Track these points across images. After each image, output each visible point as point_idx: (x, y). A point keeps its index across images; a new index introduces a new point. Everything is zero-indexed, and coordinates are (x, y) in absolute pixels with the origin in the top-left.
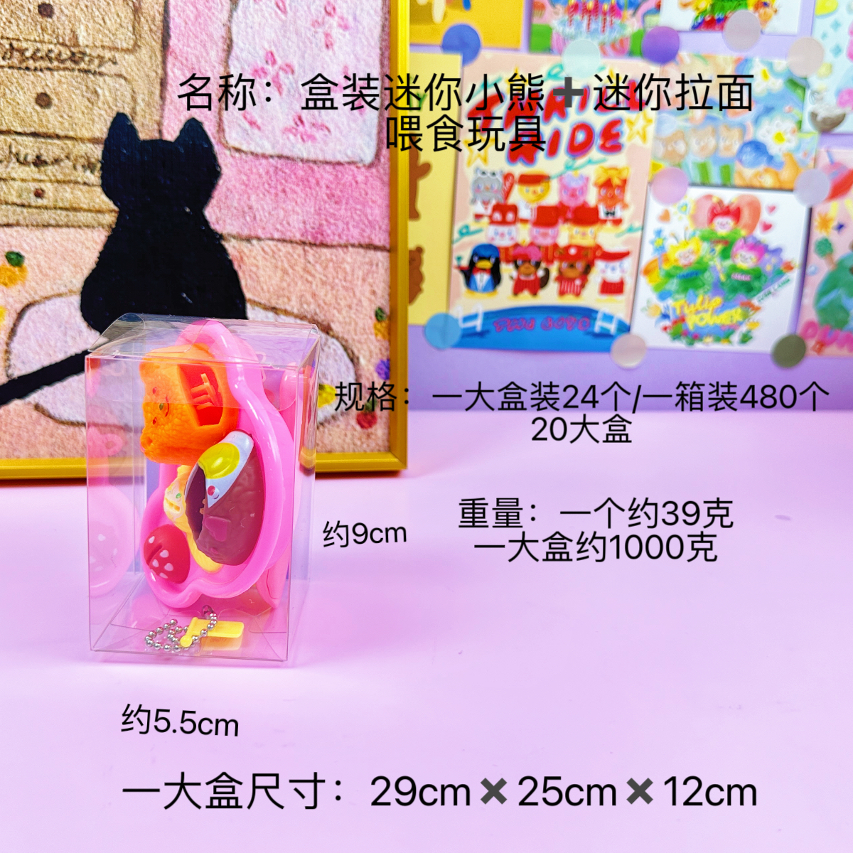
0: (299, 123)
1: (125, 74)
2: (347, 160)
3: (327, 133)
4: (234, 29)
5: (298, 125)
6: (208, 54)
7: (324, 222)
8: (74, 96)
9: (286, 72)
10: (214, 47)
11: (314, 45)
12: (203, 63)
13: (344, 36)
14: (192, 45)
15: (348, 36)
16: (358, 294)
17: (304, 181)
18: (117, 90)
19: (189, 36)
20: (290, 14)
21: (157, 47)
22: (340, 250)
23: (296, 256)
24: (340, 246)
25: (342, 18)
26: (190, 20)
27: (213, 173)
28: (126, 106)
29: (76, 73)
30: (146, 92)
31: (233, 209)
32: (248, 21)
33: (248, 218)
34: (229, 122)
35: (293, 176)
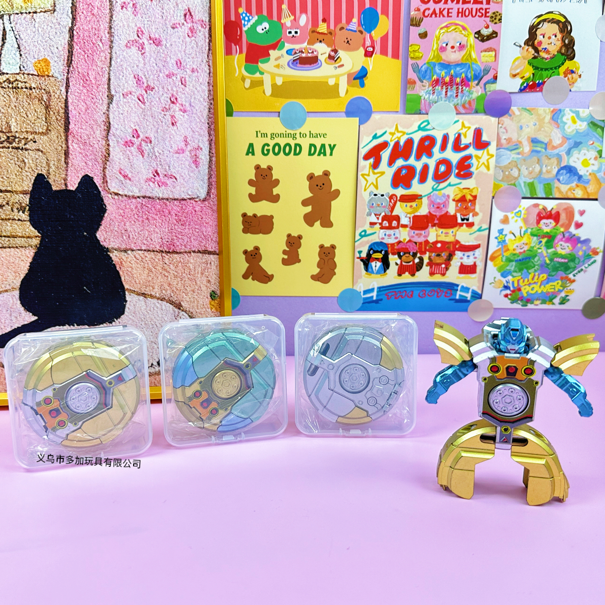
0: (156, 174)
1: (41, 149)
2: (189, 197)
3: (175, 180)
4: (111, 116)
5: (155, 176)
6: (94, 133)
7: (175, 238)
8: (9, 164)
9: (146, 142)
10: (98, 128)
11: (164, 123)
12: (91, 139)
13: (184, 116)
14: (84, 127)
15: (186, 116)
16: (198, 283)
17: (160, 212)
18: (37, 159)
19: (82, 121)
20: (147, 104)
21: (62, 130)
22: (185, 254)
23: (157, 260)
24: (186, 252)
25: (182, 105)
26: (82, 111)
27: (101, 210)
28: (43, 168)
29: (10, 149)
30: (55, 159)
31: (114, 231)
32: (119, 110)
33: (124, 237)
34: (110, 176)
35: (153, 209)
